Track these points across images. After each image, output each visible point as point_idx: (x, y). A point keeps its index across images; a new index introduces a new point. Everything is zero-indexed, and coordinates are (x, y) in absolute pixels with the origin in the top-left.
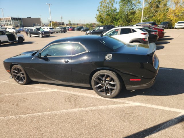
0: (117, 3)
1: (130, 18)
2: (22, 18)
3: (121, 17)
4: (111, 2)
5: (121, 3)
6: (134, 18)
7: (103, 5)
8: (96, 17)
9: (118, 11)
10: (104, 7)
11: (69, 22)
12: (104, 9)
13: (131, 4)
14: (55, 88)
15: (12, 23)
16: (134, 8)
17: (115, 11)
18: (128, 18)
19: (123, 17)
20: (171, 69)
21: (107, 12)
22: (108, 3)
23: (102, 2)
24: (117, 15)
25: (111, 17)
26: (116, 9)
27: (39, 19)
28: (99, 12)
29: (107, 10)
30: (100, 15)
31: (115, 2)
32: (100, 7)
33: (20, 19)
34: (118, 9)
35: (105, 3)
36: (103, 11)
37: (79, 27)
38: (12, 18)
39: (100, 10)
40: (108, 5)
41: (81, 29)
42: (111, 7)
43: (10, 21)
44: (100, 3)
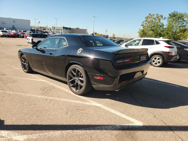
0: (165, 19)
1: (178, 36)
2: (72, 29)
3: (168, 34)
4: (158, 18)
5: (169, 19)
6: (183, 36)
7: (149, 20)
8: (139, 31)
9: (165, 27)
10: (149, 22)
11: (113, 36)
12: (149, 24)
13: (182, 20)
14: (44, 79)
15: (63, 31)
16: (186, 25)
17: (161, 26)
18: (176, 36)
19: (170, 33)
20: (179, 87)
21: (151, 28)
22: (154, 18)
23: (148, 17)
24: (162, 31)
25: (155, 33)
26: (163, 25)
27: (86, 30)
28: (143, 27)
29: (153, 25)
30: (143, 30)
31: (163, 17)
32: (144, 22)
33: (70, 29)
34: (165, 25)
35: (151, 18)
36: (148, 27)
37: (119, 40)
38: (63, 27)
39: (144, 25)
40: (154, 21)
41: (121, 42)
42: (157, 23)
43: (62, 30)
44: (146, 18)
